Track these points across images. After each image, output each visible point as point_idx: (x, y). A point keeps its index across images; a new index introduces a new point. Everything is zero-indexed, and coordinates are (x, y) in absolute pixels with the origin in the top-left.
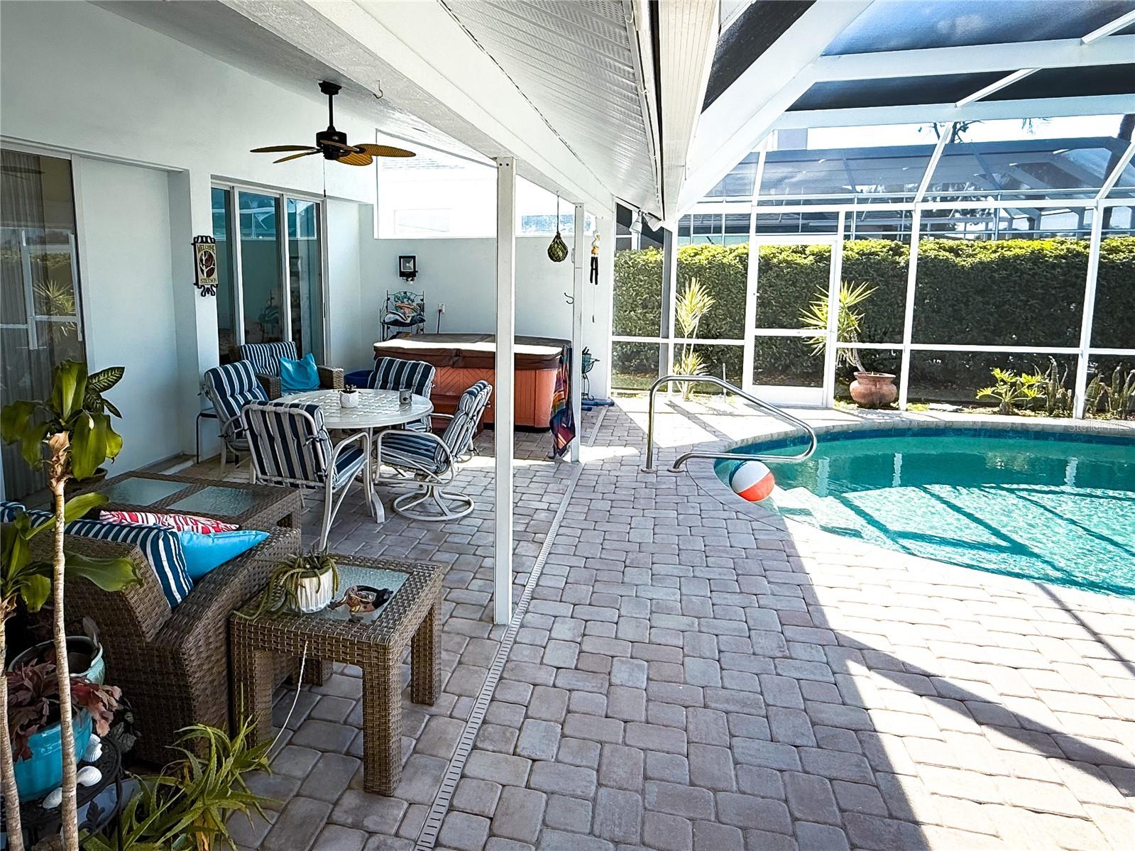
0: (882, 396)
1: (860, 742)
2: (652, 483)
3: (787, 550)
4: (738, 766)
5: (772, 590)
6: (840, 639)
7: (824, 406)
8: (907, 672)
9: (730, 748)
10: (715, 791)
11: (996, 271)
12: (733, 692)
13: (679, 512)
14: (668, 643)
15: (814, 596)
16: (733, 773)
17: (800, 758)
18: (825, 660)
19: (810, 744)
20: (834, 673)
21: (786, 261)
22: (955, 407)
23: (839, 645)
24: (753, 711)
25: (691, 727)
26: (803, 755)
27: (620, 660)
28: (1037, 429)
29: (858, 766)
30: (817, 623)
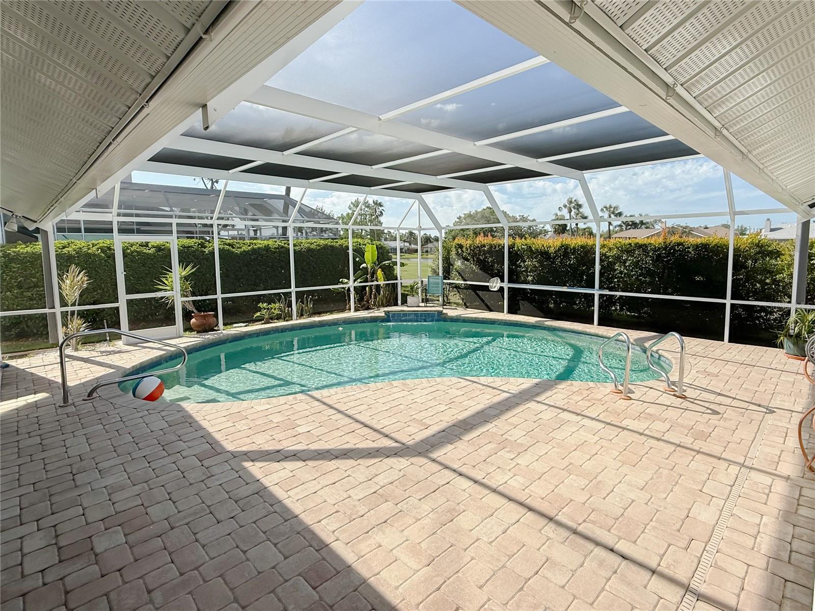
0: (210, 324)
1: (261, 497)
2: (73, 413)
3: (188, 420)
4: (205, 547)
5: (187, 446)
6: (233, 454)
7: (178, 336)
8: (270, 454)
9: (197, 541)
10: (197, 568)
11: (252, 255)
12: (186, 511)
13: (104, 424)
14: (131, 507)
15: (213, 438)
16: (204, 552)
17: (237, 522)
18: (230, 468)
19: (239, 512)
20: (237, 472)
21: (137, 252)
22: (245, 324)
23: (234, 457)
24: (202, 514)
25: (168, 545)
26: (237, 520)
27: (97, 536)
28: (282, 327)
29: (264, 508)
30: (219, 451)
